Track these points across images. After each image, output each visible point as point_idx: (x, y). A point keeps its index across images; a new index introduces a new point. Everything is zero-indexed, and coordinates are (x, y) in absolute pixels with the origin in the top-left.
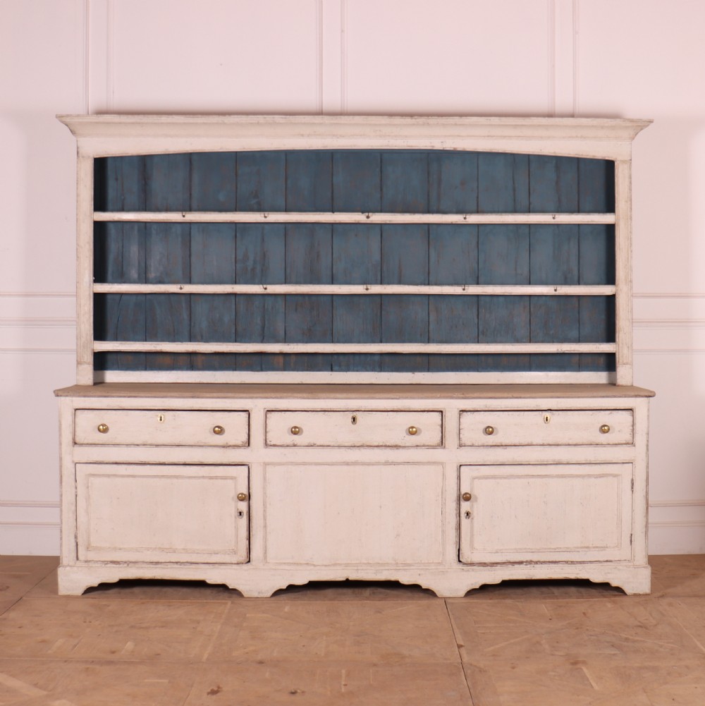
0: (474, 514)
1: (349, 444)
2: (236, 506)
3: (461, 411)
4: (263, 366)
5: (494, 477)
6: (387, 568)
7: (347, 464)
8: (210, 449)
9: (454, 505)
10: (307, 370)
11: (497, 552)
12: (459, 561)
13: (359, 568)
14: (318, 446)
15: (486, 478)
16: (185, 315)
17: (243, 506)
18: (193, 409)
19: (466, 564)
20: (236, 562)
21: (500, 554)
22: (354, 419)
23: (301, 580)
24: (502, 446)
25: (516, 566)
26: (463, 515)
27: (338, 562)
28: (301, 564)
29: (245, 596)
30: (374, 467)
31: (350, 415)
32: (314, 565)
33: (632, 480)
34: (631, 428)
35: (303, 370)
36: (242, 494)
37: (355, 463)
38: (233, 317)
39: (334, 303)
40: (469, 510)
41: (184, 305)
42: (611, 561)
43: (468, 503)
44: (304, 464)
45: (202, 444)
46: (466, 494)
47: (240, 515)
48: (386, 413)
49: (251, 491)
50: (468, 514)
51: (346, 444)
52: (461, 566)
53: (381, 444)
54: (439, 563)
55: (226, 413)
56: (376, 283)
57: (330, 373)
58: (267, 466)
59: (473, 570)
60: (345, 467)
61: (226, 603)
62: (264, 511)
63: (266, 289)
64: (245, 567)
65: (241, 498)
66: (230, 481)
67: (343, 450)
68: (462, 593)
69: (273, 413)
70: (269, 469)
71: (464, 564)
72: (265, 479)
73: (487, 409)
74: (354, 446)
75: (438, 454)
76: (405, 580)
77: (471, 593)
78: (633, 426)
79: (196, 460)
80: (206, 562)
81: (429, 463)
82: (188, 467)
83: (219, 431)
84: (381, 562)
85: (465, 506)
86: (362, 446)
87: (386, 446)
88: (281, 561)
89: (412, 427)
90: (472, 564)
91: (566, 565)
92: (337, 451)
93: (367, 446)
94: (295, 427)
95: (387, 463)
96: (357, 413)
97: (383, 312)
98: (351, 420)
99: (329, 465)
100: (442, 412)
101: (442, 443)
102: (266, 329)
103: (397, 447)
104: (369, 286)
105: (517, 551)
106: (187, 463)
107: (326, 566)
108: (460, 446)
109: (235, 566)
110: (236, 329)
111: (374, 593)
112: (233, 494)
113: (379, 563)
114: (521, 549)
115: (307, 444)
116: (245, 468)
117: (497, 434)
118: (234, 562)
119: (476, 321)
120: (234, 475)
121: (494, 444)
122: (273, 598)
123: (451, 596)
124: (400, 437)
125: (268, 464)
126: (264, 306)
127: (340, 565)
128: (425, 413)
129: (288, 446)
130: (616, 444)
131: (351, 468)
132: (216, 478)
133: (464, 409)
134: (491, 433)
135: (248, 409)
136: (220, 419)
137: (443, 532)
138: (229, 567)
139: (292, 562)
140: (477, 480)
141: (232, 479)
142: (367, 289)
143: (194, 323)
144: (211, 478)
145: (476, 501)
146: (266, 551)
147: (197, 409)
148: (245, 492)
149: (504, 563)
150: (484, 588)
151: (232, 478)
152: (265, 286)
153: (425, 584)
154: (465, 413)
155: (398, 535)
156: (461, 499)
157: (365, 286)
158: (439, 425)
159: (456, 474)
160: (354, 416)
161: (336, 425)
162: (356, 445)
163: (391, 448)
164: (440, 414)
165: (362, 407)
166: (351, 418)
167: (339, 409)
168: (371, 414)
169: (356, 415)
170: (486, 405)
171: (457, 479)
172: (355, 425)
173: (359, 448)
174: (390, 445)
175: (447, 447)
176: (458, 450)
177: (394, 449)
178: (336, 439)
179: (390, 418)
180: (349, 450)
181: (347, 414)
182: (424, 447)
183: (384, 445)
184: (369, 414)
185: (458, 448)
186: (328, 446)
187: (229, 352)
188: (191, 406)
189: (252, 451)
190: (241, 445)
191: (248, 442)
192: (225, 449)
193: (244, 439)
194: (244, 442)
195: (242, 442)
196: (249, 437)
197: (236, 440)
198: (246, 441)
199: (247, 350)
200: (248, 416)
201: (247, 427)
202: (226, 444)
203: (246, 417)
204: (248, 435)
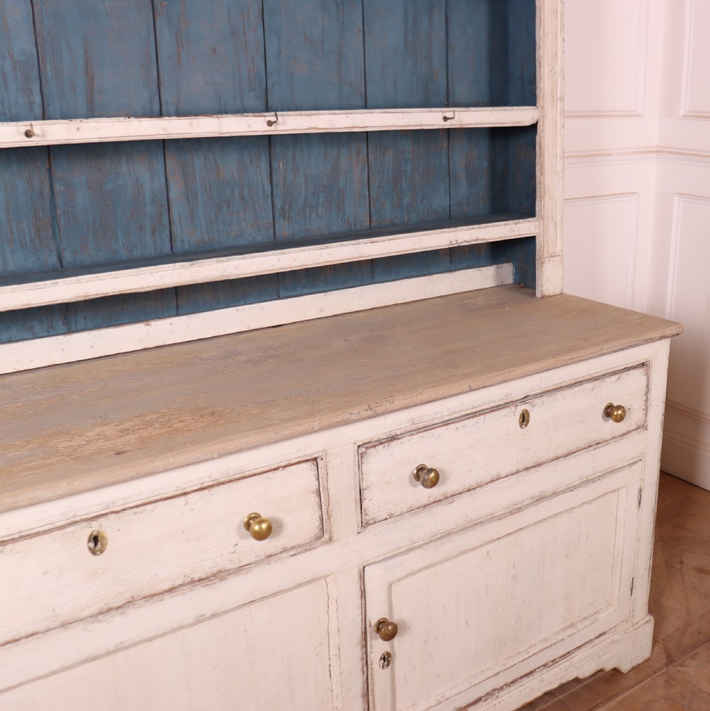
0: (397, 653)
1: (94, 610)
3: (360, 447)
22: (96, 541)
26: (375, 665)
31: (84, 532)
33: (640, 490)
34: (644, 398)
42: (604, 633)
48: (182, 500)
50: (386, 659)
51: (85, 613)
53: (179, 582)
73: (415, 427)
74: (109, 610)
75: (320, 558)
78: (647, 393)
86: (131, 602)
87: (193, 583)
91: (546, 670)
95: (200, 620)
96: (101, 520)
98: (84, 545)
100: (314, 459)
104: (33, 125)
108: (364, 526)
121: (433, 500)
124: (224, 548)
130: (624, 435)
133: (366, 441)
142: (29, 133)
157: (23, 126)
158: (313, 492)
159: (359, 588)
160: (95, 533)
161: (46, 573)
162: (112, 605)
163: (206, 582)
164: (313, 466)
165: (113, 502)
166: (86, 540)
167: (46, 525)
168: (141, 512)
169: (100, 526)
170: (413, 419)
171: (360, 599)
172: (102, 555)
173: (121, 611)
174: (204, 576)
175: (335, 537)
176: (361, 535)
177: (214, 583)
178: (53, 610)
179: (193, 510)
180: (96, 624)
181: (74, 533)
182: (284, 555)
183: (188, 580)
184: (135, 513)
185: (359, 533)
186: (32, 635)
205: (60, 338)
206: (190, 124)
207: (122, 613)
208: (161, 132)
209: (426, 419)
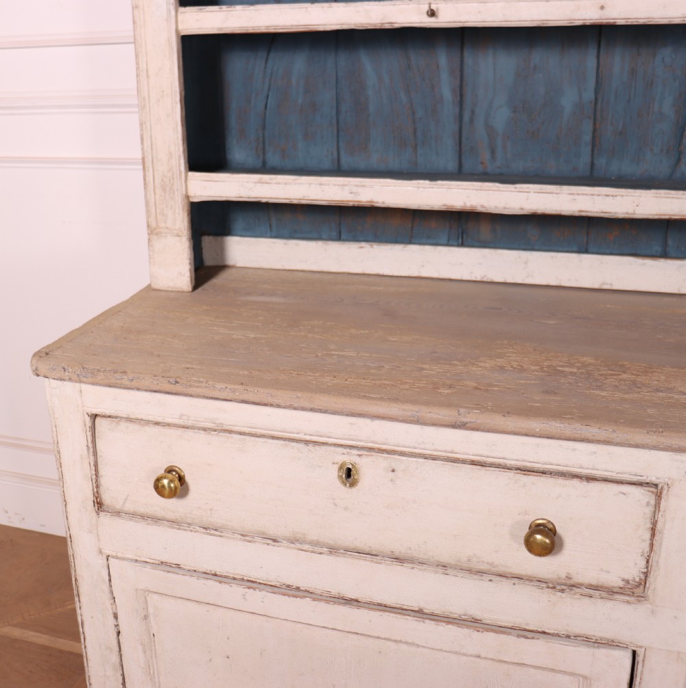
38: (589, 95)
110: (595, 130)
135: (655, 480)
143: (473, 112)
187: (577, 214)
188: (449, 449)
189: (653, 612)
190: (615, 590)
191: (644, 582)
192: (559, 594)
193: (633, 571)
194: (628, 582)
195: (623, 580)
196: (647, 568)
197: (602, 570)
198: (637, 579)
199: (636, 212)
200: (653, 502)
201: (648, 535)
202: (563, 576)
203: (648, 504)
204: (648, 562)
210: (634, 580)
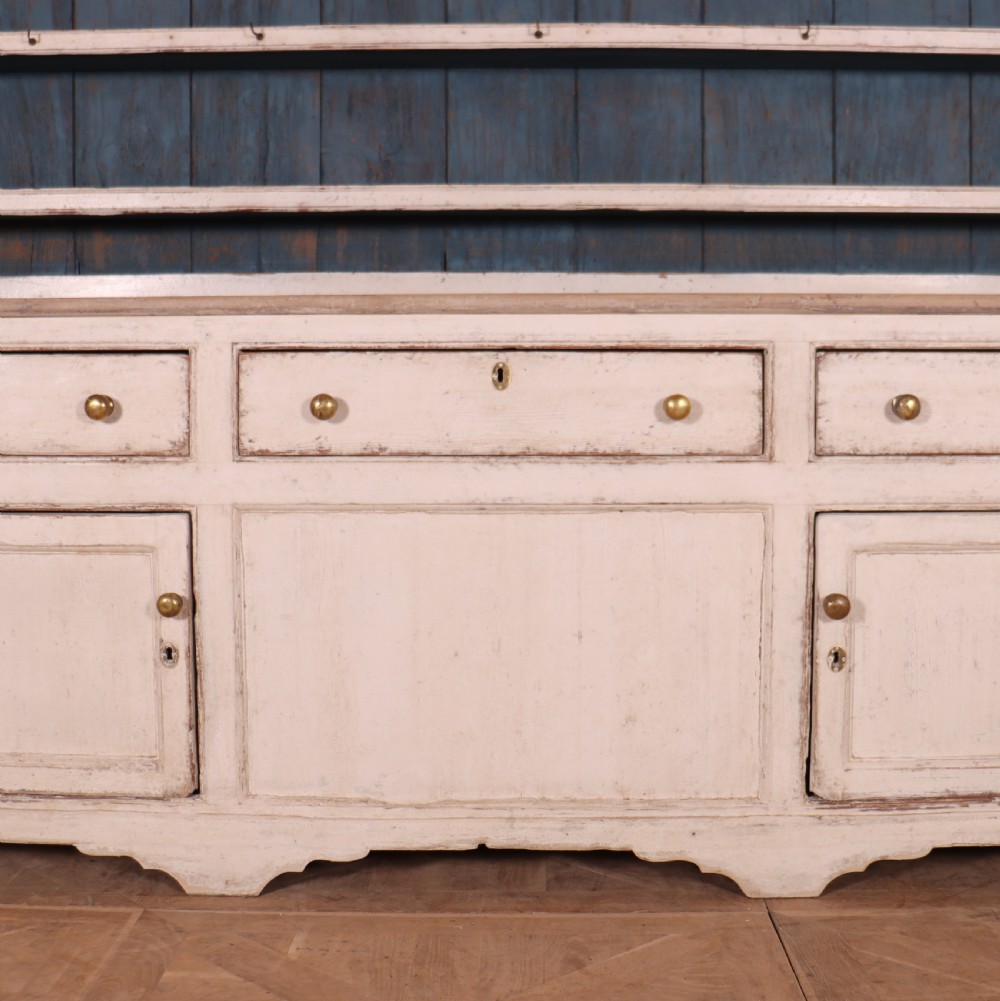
0: (856, 657)
1: (486, 449)
2: (157, 630)
3: (818, 350)
4: (264, 261)
5: (915, 548)
6: (599, 814)
7: (482, 509)
8: (75, 465)
9: (796, 631)
10: (380, 269)
11: (920, 768)
12: (810, 794)
13: (517, 813)
14: (391, 455)
15: (892, 549)
16: (60, 131)
17: (175, 631)
18: (25, 347)
19: (828, 802)
20: (160, 793)
21: (926, 773)
22: (501, 374)
23: (347, 848)
24: (941, 454)
25: (975, 807)
26: (823, 660)
27: (454, 797)
28: (346, 801)
29: (187, 891)
30: (562, 518)
31: (490, 360)
32: (386, 806)
35: (368, 269)
36: (171, 596)
37: (504, 507)
38: (185, 132)
39: (452, 93)
40: (841, 644)
41: (57, 104)
43: (839, 624)
44: (353, 508)
45: (56, 451)
46: (833, 597)
47: (170, 657)
48: (597, 356)
49: (196, 588)
50: (837, 657)
51: (477, 450)
52: (812, 808)
53: (580, 449)
54: (750, 799)
55: (125, 358)
56: (561, 17)
57: (441, 275)
58: (245, 517)
59: (849, 819)
60: (475, 519)
61: (127, 916)
62: (238, 646)
63: (260, 37)
64: (188, 807)
65: (170, 607)
66: (136, 560)
67: (467, 466)
68: (816, 887)
69: (259, 357)
70: (250, 522)
71: (823, 801)
72: (237, 553)
73: (897, 345)
74: (502, 455)
75: (752, 478)
76: (652, 847)
77: (842, 885)
79: (37, 499)
80: (75, 790)
81: (724, 506)
82: (15, 518)
83: (104, 409)
84: (579, 796)
85: (830, 634)
86: (524, 455)
87: (596, 455)
88: (290, 793)
89: (676, 398)
90: (846, 803)
92: (448, 467)
93: (541, 455)
94: (323, 398)
95: (598, 506)
96: (510, 354)
97: (581, 115)
98: (490, 377)
99: (425, 511)
100: (760, 351)
101: (762, 448)
102: (270, 162)
103: (629, 456)
104: (544, 28)
105: (978, 765)
106: (12, 507)
107: (419, 807)
108: (819, 454)
109: (157, 806)
110: (192, 163)
111: (558, 879)
112: (148, 597)
113: (573, 801)
114: (986, 758)
115: (359, 450)
116: (182, 520)
117: (926, 419)
118: (154, 793)
119: (829, 139)
120: (149, 540)
121: (919, 449)
122: (268, 900)
123: (785, 894)
124: (637, 427)
125: (248, 510)
126: (266, 102)
127: (461, 804)
128: (713, 356)
129: (302, 455)
131: (493, 520)
132: (97, 549)
133: (828, 344)
134: (913, 415)
135: (184, 346)
136: (105, 375)
137: (764, 708)
138: (141, 806)
139: (319, 794)
140: (864, 555)
141: (142, 552)
142: (538, 35)
143: (84, 150)
144: (82, 550)
145: (862, 618)
146: (245, 762)
147: (38, 347)
148: (182, 590)
149: (939, 799)
150: (882, 869)
151: (143, 550)
152: (258, 30)
153: (708, 863)
154: (832, 356)
155: (630, 719)
156: (820, 612)
157: (533, 28)
158: (754, 392)
159: (805, 538)
160: (501, 365)
161: (447, 393)
162: (507, 450)
163: (611, 459)
164: (756, 360)
165: (523, 336)
166: (491, 370)
167: (454, 342)
168: (550, 358)
169: (507, 360)
170: (895, 333)
171: (806, 554)
172: (504, 391)
173: (515, 460)
174: (609, 451)
175: (778, 455)
176: (812, 465)
177: (620, 464)
178: (447, 434)
179: (607, 371)
180: (486, 466)
181: (480, 359)
182: (709, 458)
183: (591, 450)
184: (545, 357)
185: (810, 461)
186: (424, 454)
187: (161, 211)
188: (21, 340)
189: (197, 469)
190: (167, 453)
191: (187, 443)
192: (121, 465)
193: (178, 434)
194: (174, 443)
195: (171, 442)
196: (189, 428)
197: (153, 436)
198: (182, 440)
199: (211, 205)
200: (186, 366)
201: (185, 397)
202: (124, 448)
203: (182, 368)
204: (188, 422)
205: (564, 275)
206: (710, 33)
207: (515, 464)
208: (676, 40)
209: (915, 337)
210: (179, 441)
